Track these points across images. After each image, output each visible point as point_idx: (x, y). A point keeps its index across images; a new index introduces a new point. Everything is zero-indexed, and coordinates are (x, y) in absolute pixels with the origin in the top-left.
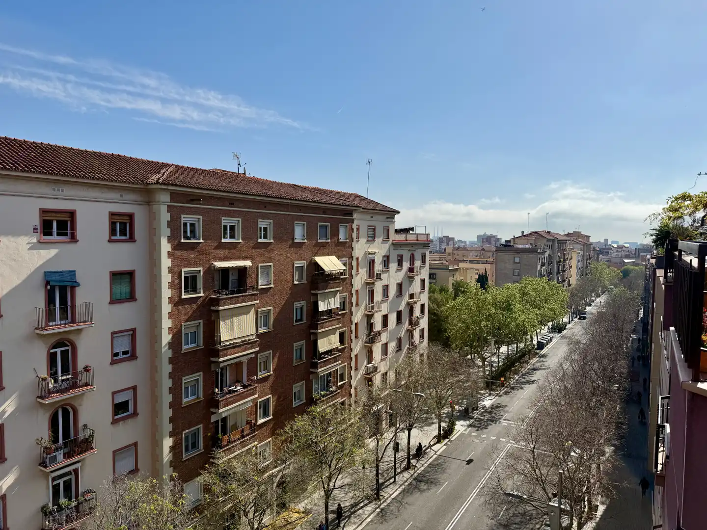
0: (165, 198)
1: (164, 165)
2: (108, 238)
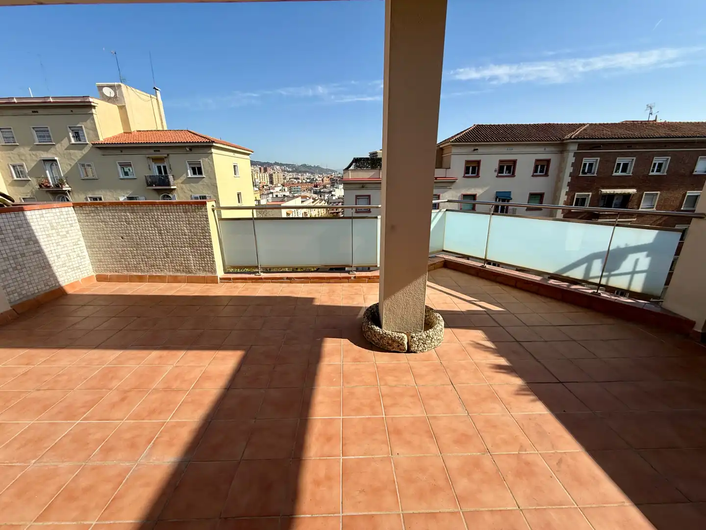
0: (574, 148)
1: (584, 125)
2: (532, 174)
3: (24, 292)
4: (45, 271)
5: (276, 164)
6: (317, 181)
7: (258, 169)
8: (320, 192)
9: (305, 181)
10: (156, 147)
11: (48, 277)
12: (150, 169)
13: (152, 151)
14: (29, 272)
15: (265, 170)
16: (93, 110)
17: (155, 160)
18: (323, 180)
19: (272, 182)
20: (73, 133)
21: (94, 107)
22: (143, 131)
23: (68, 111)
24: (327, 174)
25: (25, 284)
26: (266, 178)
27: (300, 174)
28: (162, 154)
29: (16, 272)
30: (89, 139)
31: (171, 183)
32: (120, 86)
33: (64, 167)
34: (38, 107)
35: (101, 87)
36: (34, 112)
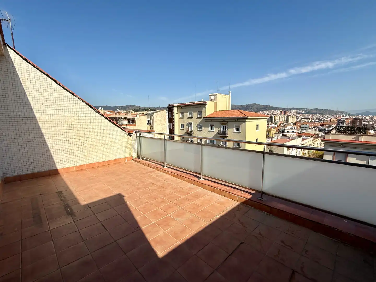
5: (294, 109)
6: (324, 121)
7: (280, 112)
8: (325, 130)
9: (313, 121)
10: (224, 119)
12: (220, 128)
13: (222, 120)
15: (285, 113)
16: (206, 105)
17: (223, 124)
18: (330, 120)
19: (287, 121)
20: (199, 114)
23: (199, 106)
24: (337, 115)
26: (284, 118)
27: (311, 115)
28: (226, 122)
30: (203, 116)
31: (227, 134)
32: (217, 94)
33: (194, 125)
34: (191, 105)
35: (210, 96)
36: (190, 107)
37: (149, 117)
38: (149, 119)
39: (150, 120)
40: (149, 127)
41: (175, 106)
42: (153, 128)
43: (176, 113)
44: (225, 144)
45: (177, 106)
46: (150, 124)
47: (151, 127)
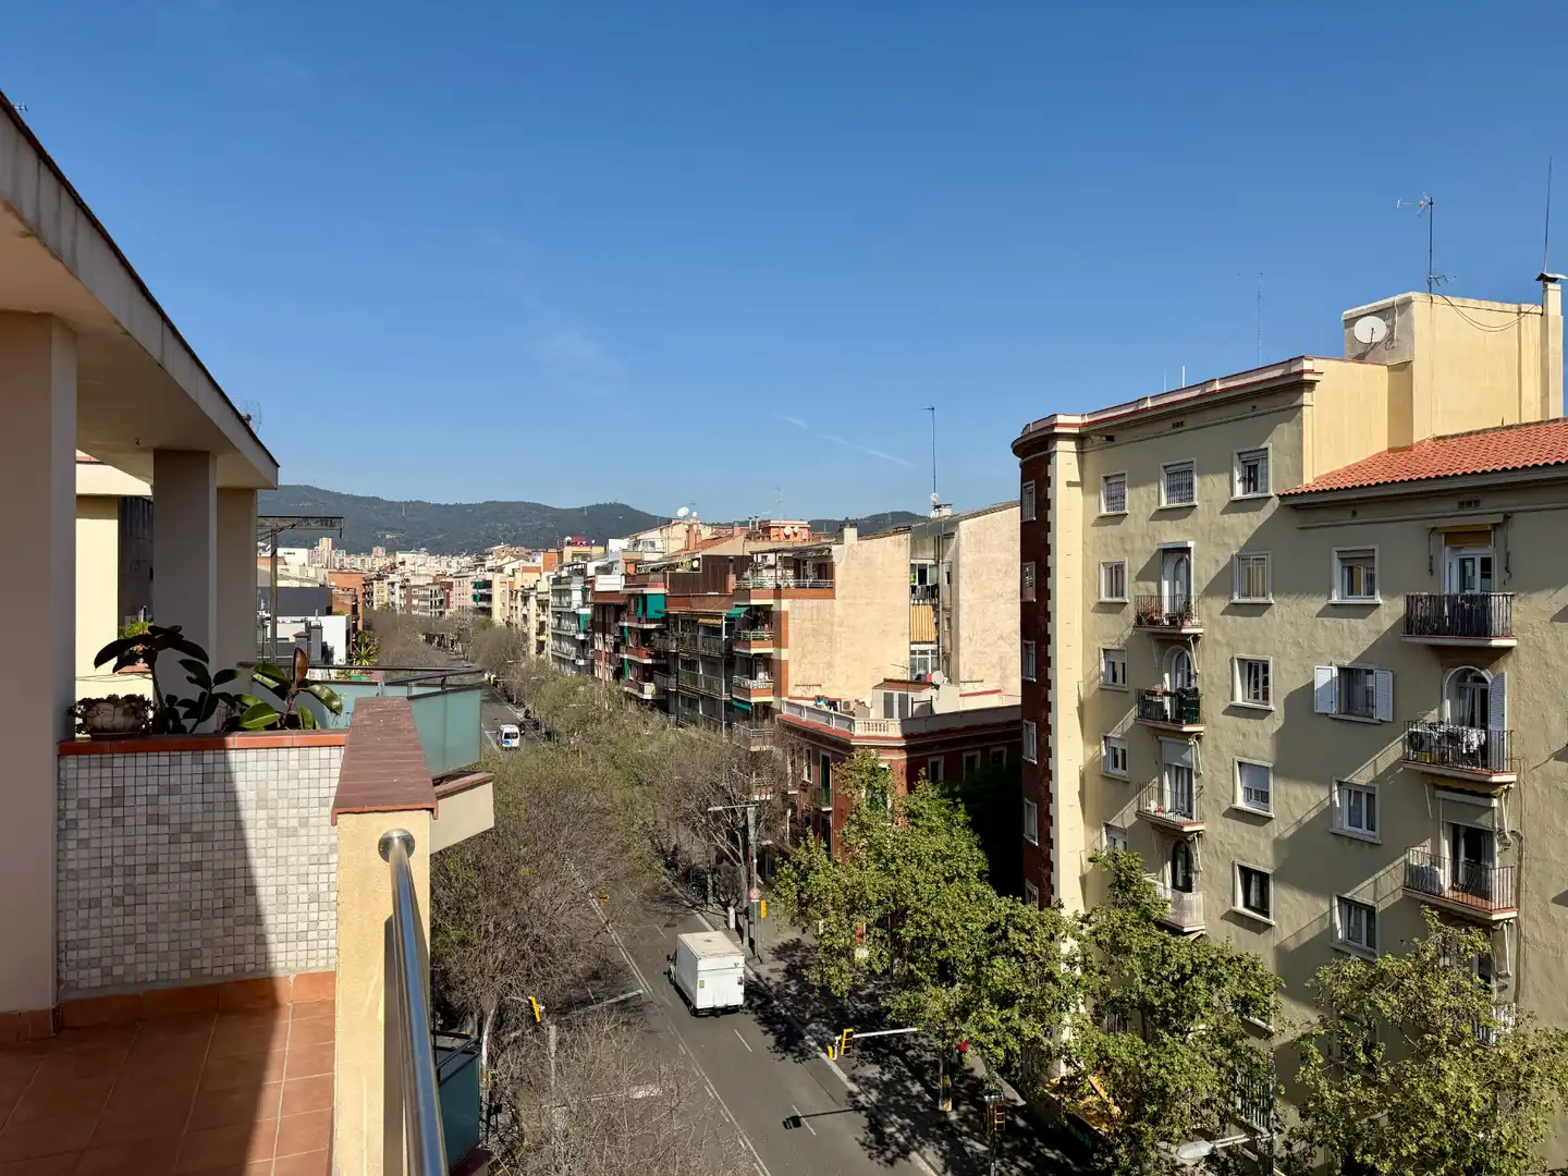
3: (118, 971)
4: (196, 924)
11: (197, 944)
12: (1431, 570)
13: (1449, 506)
14: (151, 919)
16: (1306, 395)
17: (1455, 537)
20: (1243, 471)
21: (1311, 385)
22: (1453, 437)
23: (1246, 407)
25: (131, 949)
28: (1485, 514)
29: (118, 911)
30: (1276, 483)
31: (1497, 625)
32: (1407, 303)
33: (1203, 569)
34: (1182, 413)
35: (1351, 322)
36: (1176, 425)
37: (929, 542)
38: (932, 562)
39: (937, 565)
40: (926, 611)
41: (1057, 430)
42: (949, 619)
43: (1070, 484)
44: (1484, 727)
45: (1076, 431)
46: (933, 592)
47: (937, 613)
